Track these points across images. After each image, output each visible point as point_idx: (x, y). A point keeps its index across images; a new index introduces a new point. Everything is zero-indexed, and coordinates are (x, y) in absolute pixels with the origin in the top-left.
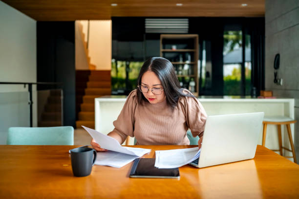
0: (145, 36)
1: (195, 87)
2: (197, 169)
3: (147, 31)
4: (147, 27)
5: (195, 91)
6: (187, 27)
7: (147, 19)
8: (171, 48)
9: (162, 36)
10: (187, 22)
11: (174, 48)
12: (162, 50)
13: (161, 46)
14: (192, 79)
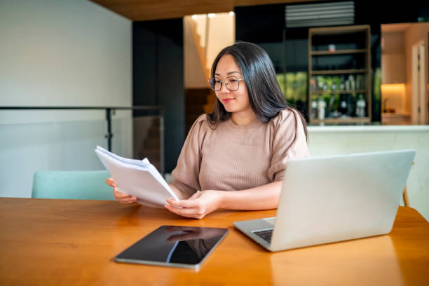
0: (284, 32)
1: (366, 109)
2: (268, 254)
3: (289, 26)
4: (288, 19)
5: (366, 115)
6: (352, 15)
7: (288, 7)
8: (328, 49)
9: (312, 31)
10: (352, 7)
11: (332, 48)
12: (311, 52)
13: (310, 46)
14: (361, 96)
